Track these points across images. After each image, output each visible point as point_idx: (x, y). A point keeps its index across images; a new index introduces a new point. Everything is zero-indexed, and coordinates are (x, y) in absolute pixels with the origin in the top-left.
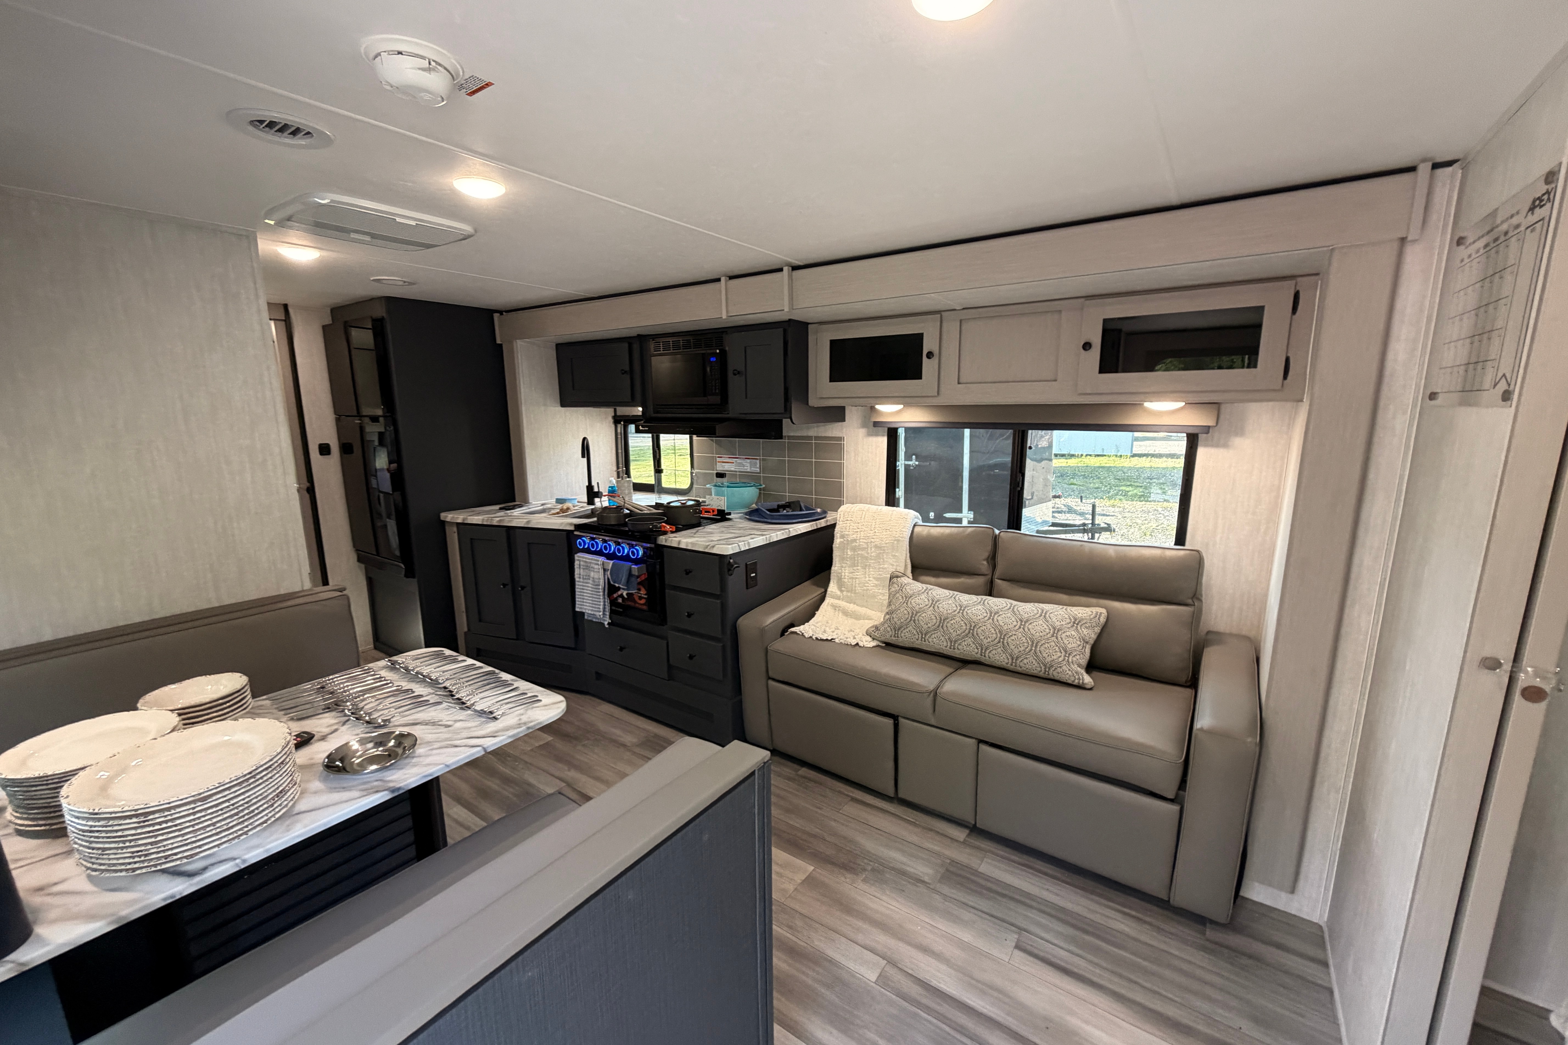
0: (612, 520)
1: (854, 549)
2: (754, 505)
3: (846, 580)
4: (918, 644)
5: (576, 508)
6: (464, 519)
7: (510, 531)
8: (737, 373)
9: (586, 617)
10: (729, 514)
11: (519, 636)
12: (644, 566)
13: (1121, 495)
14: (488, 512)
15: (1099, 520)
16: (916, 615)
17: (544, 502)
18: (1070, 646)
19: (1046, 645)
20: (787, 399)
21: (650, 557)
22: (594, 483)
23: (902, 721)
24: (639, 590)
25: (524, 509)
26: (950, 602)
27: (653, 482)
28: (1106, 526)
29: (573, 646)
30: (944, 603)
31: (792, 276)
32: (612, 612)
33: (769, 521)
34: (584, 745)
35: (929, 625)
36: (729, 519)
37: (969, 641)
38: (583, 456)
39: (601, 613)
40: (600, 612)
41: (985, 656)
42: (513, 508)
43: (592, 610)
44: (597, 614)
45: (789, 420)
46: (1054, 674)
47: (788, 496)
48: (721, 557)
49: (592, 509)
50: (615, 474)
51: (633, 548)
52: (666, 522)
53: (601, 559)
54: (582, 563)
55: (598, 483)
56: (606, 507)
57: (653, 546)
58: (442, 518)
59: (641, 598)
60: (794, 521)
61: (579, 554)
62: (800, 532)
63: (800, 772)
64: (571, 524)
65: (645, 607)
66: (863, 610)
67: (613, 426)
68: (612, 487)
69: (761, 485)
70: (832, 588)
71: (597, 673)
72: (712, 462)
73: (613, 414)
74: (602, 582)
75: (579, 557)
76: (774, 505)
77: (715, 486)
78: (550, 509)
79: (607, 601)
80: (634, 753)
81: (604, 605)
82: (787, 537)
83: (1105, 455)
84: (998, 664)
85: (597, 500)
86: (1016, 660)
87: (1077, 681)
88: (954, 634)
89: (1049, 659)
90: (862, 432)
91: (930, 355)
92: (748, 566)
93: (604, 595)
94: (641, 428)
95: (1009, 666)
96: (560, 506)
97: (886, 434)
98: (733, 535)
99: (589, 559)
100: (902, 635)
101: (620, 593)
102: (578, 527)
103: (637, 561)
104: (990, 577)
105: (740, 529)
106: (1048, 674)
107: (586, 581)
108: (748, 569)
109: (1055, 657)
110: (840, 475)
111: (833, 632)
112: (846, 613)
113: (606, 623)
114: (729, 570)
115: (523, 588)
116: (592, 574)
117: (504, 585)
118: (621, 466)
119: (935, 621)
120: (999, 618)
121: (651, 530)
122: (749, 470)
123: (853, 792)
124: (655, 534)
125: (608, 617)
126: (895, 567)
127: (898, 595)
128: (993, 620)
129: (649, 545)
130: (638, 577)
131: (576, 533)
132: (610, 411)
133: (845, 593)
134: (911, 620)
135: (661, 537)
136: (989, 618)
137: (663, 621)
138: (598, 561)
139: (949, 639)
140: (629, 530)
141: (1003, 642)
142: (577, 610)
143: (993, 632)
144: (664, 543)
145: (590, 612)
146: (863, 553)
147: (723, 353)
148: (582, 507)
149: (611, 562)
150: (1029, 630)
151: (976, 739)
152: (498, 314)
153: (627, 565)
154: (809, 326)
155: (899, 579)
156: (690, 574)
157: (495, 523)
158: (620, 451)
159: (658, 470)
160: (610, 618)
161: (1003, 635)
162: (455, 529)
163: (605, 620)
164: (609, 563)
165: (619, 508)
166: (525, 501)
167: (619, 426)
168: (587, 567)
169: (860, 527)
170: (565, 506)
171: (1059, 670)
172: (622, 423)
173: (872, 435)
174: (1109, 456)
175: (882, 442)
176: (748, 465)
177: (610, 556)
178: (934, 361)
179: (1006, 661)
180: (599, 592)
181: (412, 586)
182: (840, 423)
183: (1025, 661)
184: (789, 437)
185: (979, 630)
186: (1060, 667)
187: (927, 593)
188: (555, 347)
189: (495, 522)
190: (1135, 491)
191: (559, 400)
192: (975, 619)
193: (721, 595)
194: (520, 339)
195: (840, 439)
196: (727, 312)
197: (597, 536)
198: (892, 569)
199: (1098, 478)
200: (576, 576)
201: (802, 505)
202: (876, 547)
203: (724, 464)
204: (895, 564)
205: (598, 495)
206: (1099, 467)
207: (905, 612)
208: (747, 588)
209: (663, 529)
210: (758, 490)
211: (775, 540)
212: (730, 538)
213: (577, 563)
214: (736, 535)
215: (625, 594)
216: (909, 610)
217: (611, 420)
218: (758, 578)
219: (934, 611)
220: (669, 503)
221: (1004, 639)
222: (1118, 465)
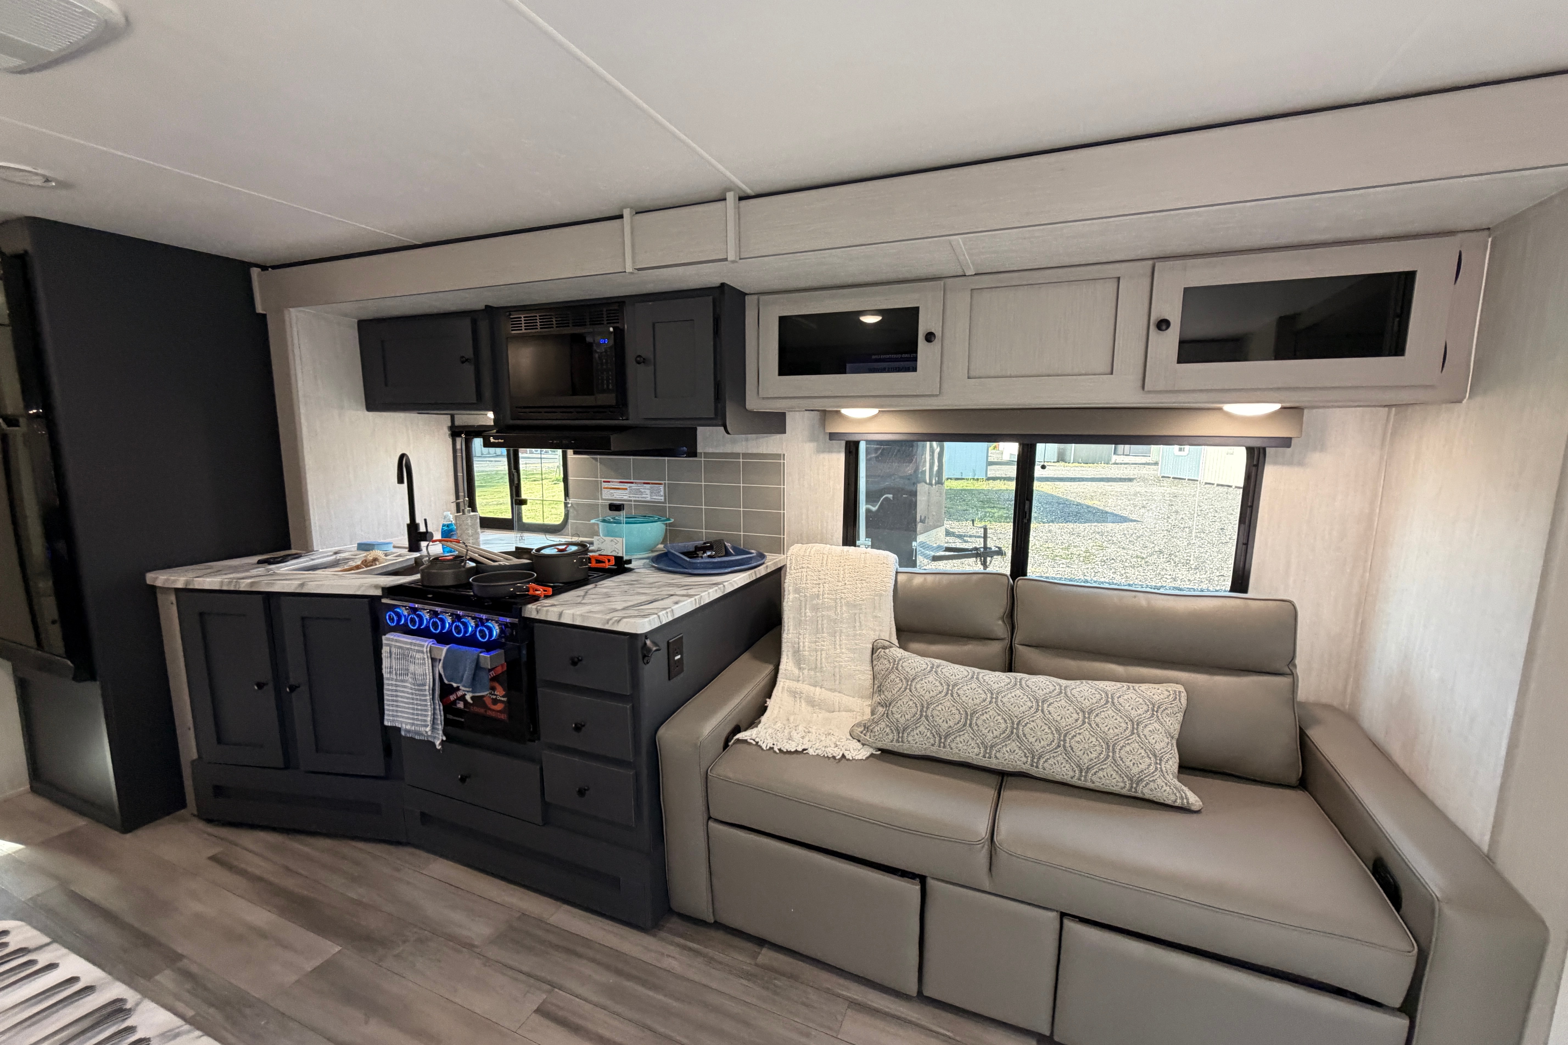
0: (448, 578)
1: (815, 608)
2: (661, 546)
3: (806, 653)
4: (934, 751)
5: (388, 558)
6: (187, 583)
7: (270, 599)
8: (641, 360)
9: (403, 733)
10: (629, 562)
11: (288, 764)
12: (500, 652)
13: (989, 516)
14: (235, 569)
15: (991, 544)
16: (928, 708)
17: (337, 549)
18: (1157, 747)
19: (1128, 748)
20: (719, 397)
21: (511, 638)
22: (419, 520)
23: (930, 882)
24: (493, 689)
25: (303, 562)
26: (974, 686)
27: (509, 516)
28: (997, 549)
29: (382, 775)
30: (965, 688)
31: (739, 208)
32: (447, 722)
33: (690, 571)
34: (397, 956)
35: (951, 723)
36: (630, 570)
37: (1014, 745)
38: (400, 480)
39: (428, 729)
40: (426, 726)
41: (1037, 767)
42: (284, 559)
43: (413, 724)
44: (422, 729)
45: (722, 428)
46: (1146, 792)
47: (704, 533)
48: (633, 637)
49: (416, 559)
50: (453, 507)
51: (483, 625)
52: (538, 581)
53: (427, 644)
54: (393, 650)
55: (425, 520)
56: (437, 559)
57: (516, 620)
58: (149, 582)
59: (495, 701)
60: (727, 571)
61: (388, 636)
62: (736, 587)
63: (761, 959)
64: (376, 587)
65: (503, 717)
66: (835, 698)
67: (450, 441)
68: (448, 526)
69: (668, 519)
70: (787, 663)
71: (423, 814)
72: (595, 489)
73: (450, 424)
74: (429, 679)
75: (388, 639)
76: (690, 545)
77: (604, 521)
78: (347, 560)
79: (439, 707)
80: (487, 961)
81: (434, 714)
82: (721, 594)
83: (963, 479)
84: (1058, 778)
85: (423, 544)
86: (1087, 772)
87: (1179, 801)
88: (990, 736)
89: (1135, 770)
90: (810, 447)
91: (930, 337)
92: (671, 646)
93: (433, 699)
94: (492, 440)
95: (1075, 781)
96: (363, 555)
97: (844, 450)
98: (643, 598)
99: (406, 643)
100: (910, 739)
101: (460, 693)
102: (391, 591)
103: (489, 646)
104: (1007, 642)
105: (651, 585)
106: (1136, 792)
107: (401, 678)
108: (671, 650)
109: (1143, 766)
110: (779, 504)
111: (803, 738)
112: (812, 702)
113: (438, 743)
114: (644, 656)
115: (293, 688)
116: (412, 668)
117: (260, 686)
118: (461, 494)
119: (957, 717)
120: (1051, 709)
121: (513, 596)
122: (648, 499)
123: (848, 989)
124: (518, 601)
125: (441, 732)
126: (877, 633)
127: (892, 676)
128: (1043, 711)
129: (508, 620)
130: (490, 670)
131: (384, 601)
132: (445, 420)
133: (806, 672)
134: (921, 716)
135: (530, 606)
136: (1037, 710)
137: (535, 735)
138: (423, 646)
139: (982, 743)
140: (475, 595)
141: (1064, 746)
142: (386, 723)
143: (1047, 730)
144: (534, 615)
145: (408, 727)
146: (829, 613)
147: (619, 334)
148: (400, 556)
149: (445, 648)
150: (1097, 725)
151: (1057, 911)
152: (259, 270)
153: (471, 653)
154: (746, 297)
155: (887, 651)
156: (579, 664)
157: (242, 588)
158: (460, 474)
159: (518, 501)
160: (445, 733)
161: (1062, 736)
162: (173, 598)
163: (435, 738)
164: (442, 650)
165: (459, 559)
166: (307, 548)
167: (459, 440)
168: (404, 656)
169: (822, 577)
170: (371, 555)
171: (1152, 786)
172: (463, 436)
173: (823, 452)
174: (967, 479)
175: (839, 460)
176: (648, 492)
177: (443, 638)
178: (936, 345)
179: (1071, 773)
180: (426, 695)
181: (92, 692)
182: (778, 436)
183: (1101, 774)
184: (707, 455)
185: (1027, 730)
186: (1154, 781)
187: (936, 672)
188: (356, 326)
189: (244, 586)
190: (1000, 513)
191: (364, 403)
192: (1017, 711)
193: (633, 697)
194: (293, 307)
195: (778, 456)
196: (634, 262)
197: (420, 606)
198: (873, 636)
199: (964, 501)
200: (385, 671)
201: (728, 545)
202: (848, 604)
203: (612, 491)
204: (877, 628)
205: (426, 536)
206: (962, 490)
207: (911, 703)
208: (669, 679)
209: (531, 592)
210: (664, 527)
211: (707, 601)
212: (641, 604)
213: (385, 650)
214: (649, 598)
215: (468, 697)
216: (916, 700)
217: (447, 432)
218: (685, 662)
219: (955, 701)
220: (539, 550)
221: (1064, 740)
222: (977, 488)
